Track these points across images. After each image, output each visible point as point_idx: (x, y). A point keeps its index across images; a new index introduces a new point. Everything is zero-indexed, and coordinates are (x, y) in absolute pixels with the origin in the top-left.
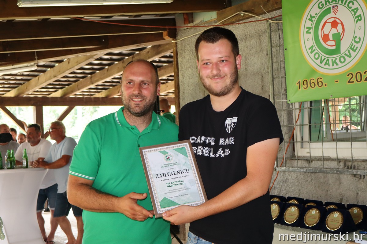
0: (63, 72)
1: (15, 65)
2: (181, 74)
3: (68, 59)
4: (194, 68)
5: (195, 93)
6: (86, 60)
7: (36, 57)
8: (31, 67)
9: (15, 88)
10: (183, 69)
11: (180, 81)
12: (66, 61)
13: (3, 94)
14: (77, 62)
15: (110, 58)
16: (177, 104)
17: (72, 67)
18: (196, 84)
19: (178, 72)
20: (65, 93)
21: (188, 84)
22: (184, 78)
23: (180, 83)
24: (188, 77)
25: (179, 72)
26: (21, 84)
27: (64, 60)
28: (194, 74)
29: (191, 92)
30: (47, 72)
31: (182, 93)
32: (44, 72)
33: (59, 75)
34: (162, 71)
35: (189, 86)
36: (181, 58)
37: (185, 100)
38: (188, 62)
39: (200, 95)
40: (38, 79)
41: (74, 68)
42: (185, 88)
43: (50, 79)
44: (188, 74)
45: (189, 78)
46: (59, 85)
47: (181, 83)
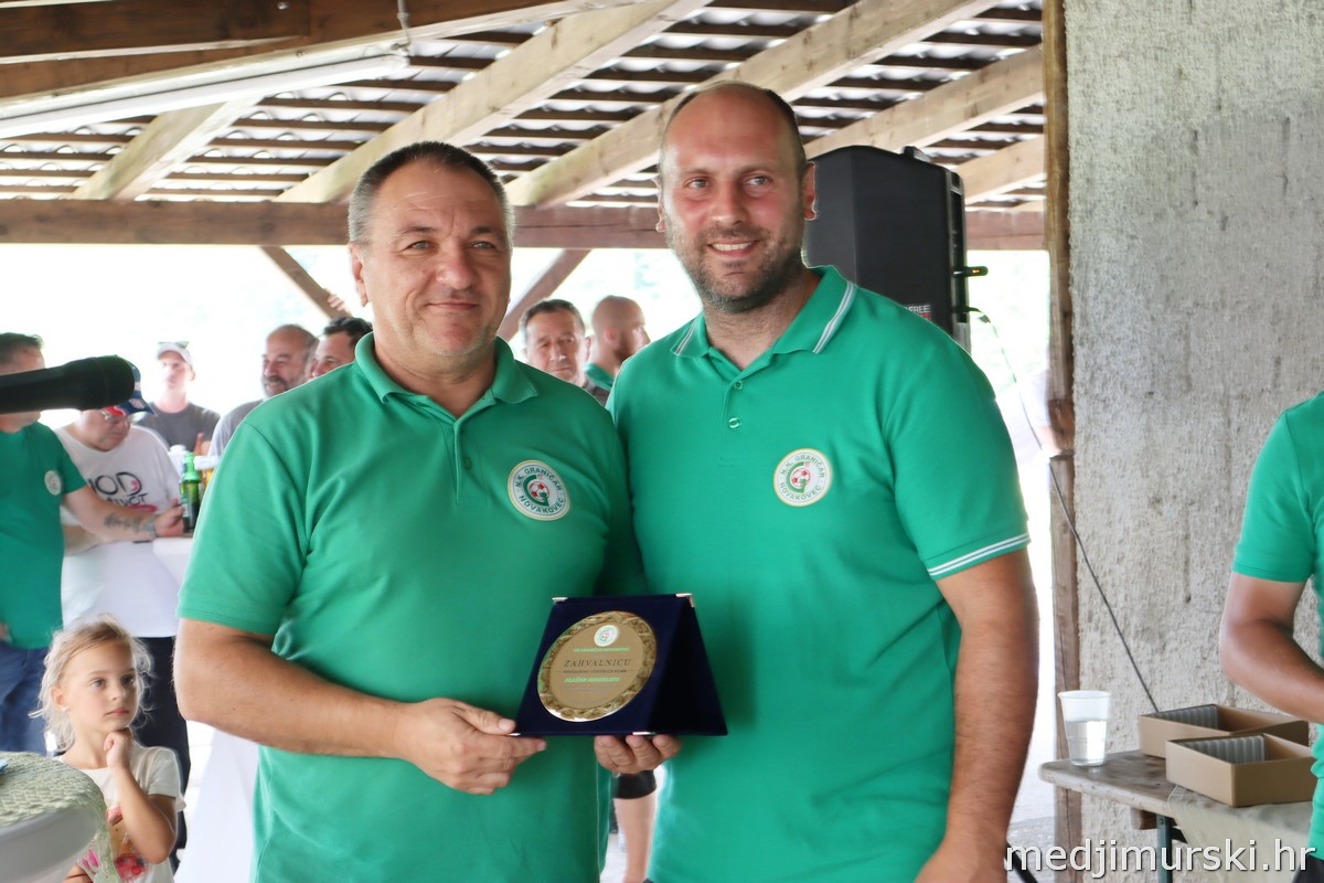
0: (529, 90)
1: (307, 51)
2: (1080, 88)
3: (554, 22)
4: (1145, 57)
5: (1147, 182)
6: (632, 27)
7: (402, 16)
8: (379, 59)
9: (327, 162)
10: (1088, 66)
11: (1073, 122)
12: (540, 34)
13: (280, 192)
14: (591, 39)
15: (746, 19)
16: (1056, 237)
17: (567, 62)
18: (1154, 139)
19: (1065, 80)
20: (545, 186)
21: (1112, 138)
22: (1094, 107)
23: (1074, 135)
24: (1112, 106)
25: (1070, 78)
26: (351, 146)
27: (535, 33)
28: (1145, 86)
29: (1124, 177)
30: (458, 89)
31: (1081, 182)
32: (446, 86)
33: (511, 102)
34: (995, 84)
35: (1115, 151)
36: (1081, 11)
37: (1096, 218)
38: (1116, 26)
39: (1169, 196)
40: (424, 122)
41: (579, 67)
42: (1096, 160)
43: (472, 120)
44: (1113, 90)
45: (1119, 110)
46: (518, 149)
47: (1079, 136)
